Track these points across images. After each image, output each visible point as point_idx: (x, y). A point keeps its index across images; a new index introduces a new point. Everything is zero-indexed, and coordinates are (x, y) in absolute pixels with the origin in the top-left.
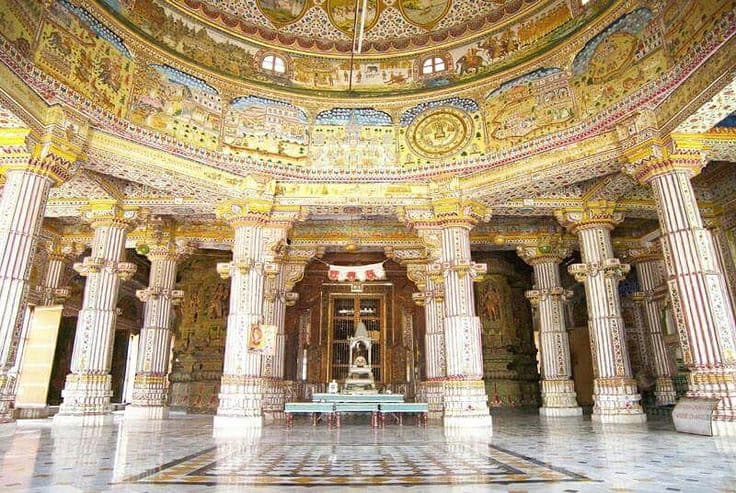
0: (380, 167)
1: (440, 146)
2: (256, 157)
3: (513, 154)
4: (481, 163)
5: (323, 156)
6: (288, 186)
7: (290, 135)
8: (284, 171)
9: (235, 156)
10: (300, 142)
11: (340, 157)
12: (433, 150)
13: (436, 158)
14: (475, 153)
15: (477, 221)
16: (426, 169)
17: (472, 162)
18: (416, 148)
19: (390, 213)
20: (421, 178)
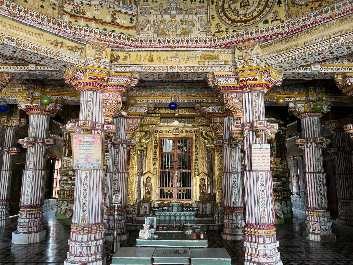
0: (195, 36)
1: (245, 15)
2: (93, 25)
3: (313, 20)
4: (281, 30)
5: (149, 25)
6: (122, 55)
7: (121, 5)
8: (117, 40)
9: (74, 25)
10: (130, 12)
11: (162, 26)
12: (239, 19)
13: (241, 26)
14: (276, 20)
15: (272, 86)
16: (233, 37)
17: (272, 29)
18: (224, 18)
19: (202, 79)
20: (227, 46)
